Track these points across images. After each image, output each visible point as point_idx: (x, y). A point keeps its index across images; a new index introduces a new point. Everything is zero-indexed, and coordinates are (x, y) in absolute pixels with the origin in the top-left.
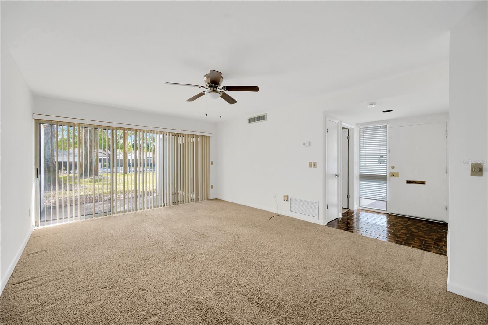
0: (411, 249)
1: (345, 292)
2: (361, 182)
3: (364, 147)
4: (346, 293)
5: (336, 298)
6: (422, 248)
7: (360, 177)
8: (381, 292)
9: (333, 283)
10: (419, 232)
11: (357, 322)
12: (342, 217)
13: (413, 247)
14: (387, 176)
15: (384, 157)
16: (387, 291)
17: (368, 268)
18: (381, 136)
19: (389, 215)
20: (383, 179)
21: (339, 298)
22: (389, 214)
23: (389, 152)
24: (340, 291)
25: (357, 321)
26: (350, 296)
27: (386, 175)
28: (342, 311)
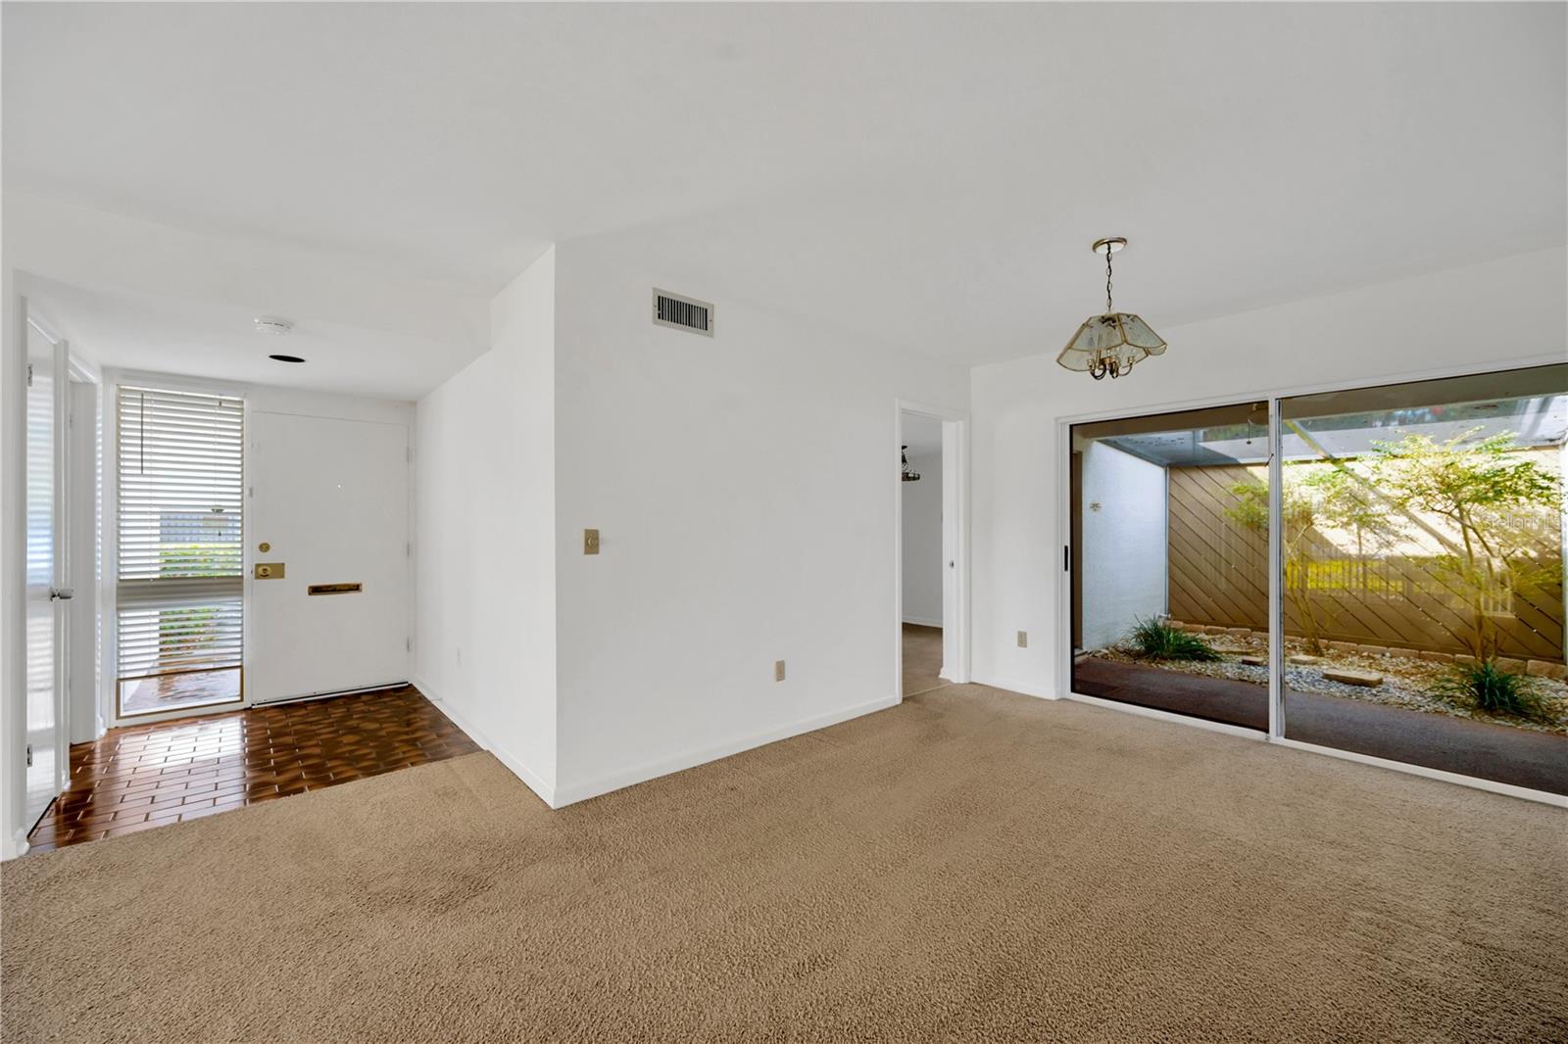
0: (419, 771)
1: (413, 976)
2: (122, 615)
3: (142, 468)
4: (419, 976)
5: (414, 1012)
6: (429, 757)
7: (118, 595)
8: (479, 899)
9: (351, 991)
10: (384, 726)
11: (521, 1004)
12: (72, 786)
13: (413, 764)
14: (242, 577)
15: (226, 511)
16: (486, 889)
17: (389, 875)
18: (219, 436)
19: (252, 714)
20: (226, 590)
21: (420, 1005)
22: (250, 709)
23: (251, 494)
24: (397, 986)
25: (521, 1000)
26: (438, 973)
27: (240, 574)
28: (467, 1022)
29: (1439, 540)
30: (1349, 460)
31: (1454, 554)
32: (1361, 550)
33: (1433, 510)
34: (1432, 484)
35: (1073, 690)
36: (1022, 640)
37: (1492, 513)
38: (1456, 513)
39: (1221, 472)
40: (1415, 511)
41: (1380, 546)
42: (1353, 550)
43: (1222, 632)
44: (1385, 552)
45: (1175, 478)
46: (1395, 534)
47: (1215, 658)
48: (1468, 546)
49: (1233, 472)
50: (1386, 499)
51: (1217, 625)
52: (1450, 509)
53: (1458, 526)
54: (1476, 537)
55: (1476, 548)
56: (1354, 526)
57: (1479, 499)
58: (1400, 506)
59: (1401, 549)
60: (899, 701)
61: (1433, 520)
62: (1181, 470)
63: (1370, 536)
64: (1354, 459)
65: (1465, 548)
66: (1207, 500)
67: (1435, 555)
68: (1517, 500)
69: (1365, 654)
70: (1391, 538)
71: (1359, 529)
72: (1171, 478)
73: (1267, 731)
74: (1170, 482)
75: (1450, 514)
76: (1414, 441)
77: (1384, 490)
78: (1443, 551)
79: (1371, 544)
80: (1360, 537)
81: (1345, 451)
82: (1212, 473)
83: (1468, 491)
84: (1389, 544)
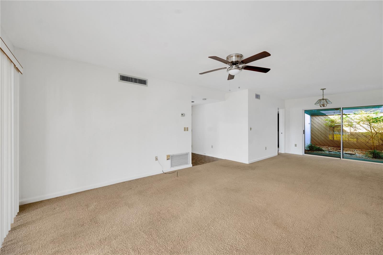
29: (366, 129)
30: (348, 114)
31: (369, 132)
32: (350, 131)
33: (365, 124)
34: (365, 119)
35: (305, 153)
36: (296, 145)
37: (375, 125)
38: (369, 124)
39: (322, 116)
40: (362, 124)
41: (354, 130)
42: (349, 131)
43: (322, 147)
44: (355, 131)
45: (312, 117)
46: (357, 128)
47: (323, 151)
48: (371, 130)
49: (325, 116)
50: (356, 122)
51: (321, 146)
52: (368, 124)
53: (369, 127)
54: (373, 129)
55: (373, 131)
56: (349, 127)
57: (373, 122)
58: (359, 123)
59: (358, 131)
60: (277, 155)
61: (365, 126)
62: (313, 116)
63: (352, 129)
64: (349, 114)
65: (371, 131)
66: (320, 122)
67: (365, 132)
68: (380, 122)
69: (351, 150)
70: (356, 129)
71: (350, 127)
72: (311, 117)
73: (340, 158)
74: (311, 118)
75: (368, 125)
76: (361, 111)
77: (356, 120)
78: (366, 131)
79: (352, 130)
80: (350, 129)
81: (347, 113)
82: (320, 117)
83: (371, 121)
84: (356, 130)
